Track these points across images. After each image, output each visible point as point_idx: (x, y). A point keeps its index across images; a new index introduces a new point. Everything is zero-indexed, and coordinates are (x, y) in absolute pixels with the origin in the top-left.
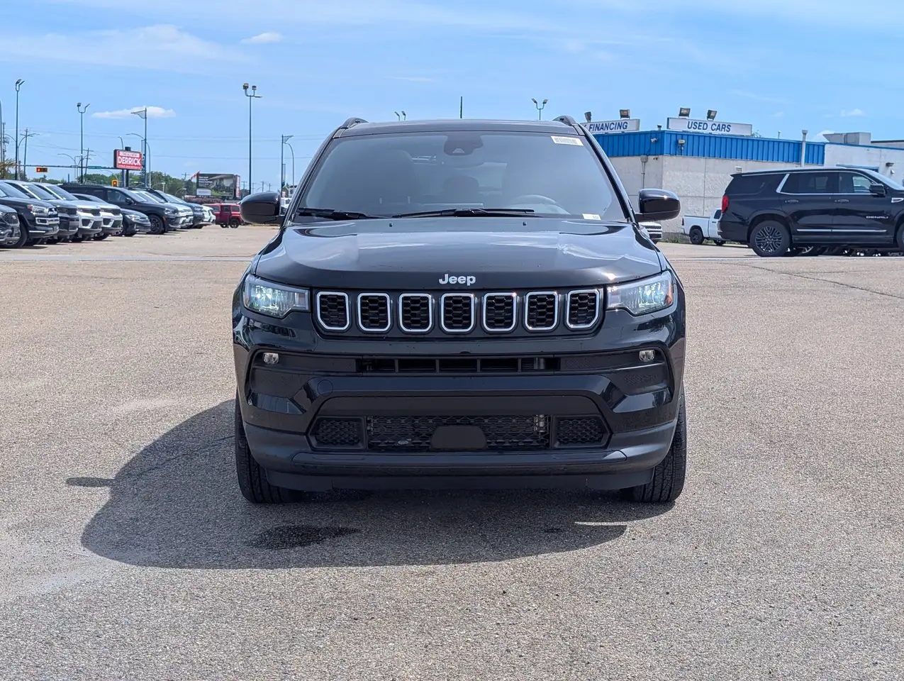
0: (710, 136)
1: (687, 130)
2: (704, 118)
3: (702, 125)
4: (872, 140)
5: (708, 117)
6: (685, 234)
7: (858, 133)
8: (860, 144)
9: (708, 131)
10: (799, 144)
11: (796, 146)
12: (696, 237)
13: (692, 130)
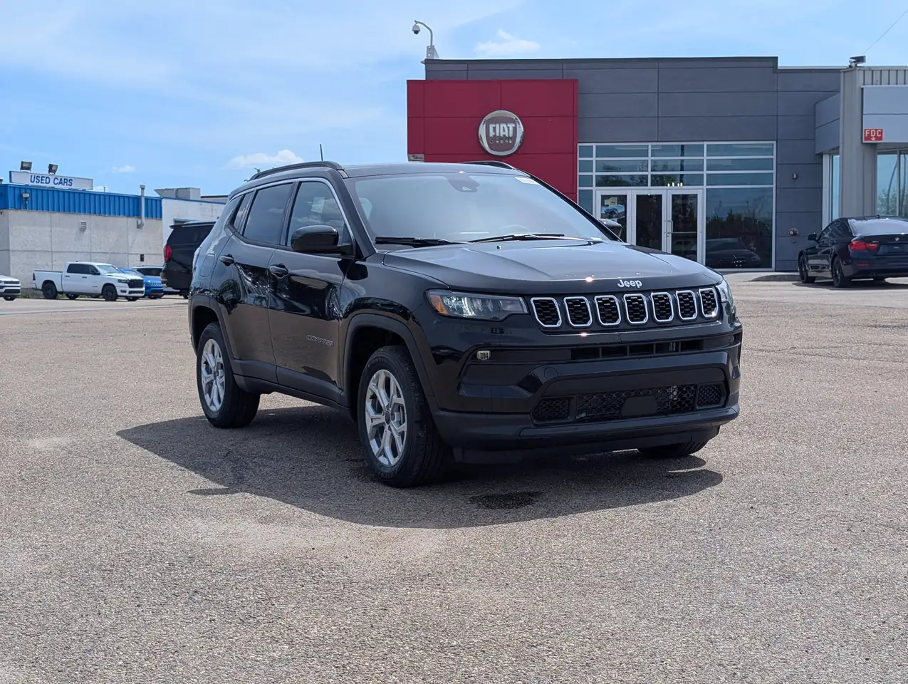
0: (53, 190)
1: (31, 184)
2: (46, 172)
3: (44, 179)
4: (202, 195)
5: (50, 171)
6: (36, 289)
7: (189, 188)
8: (191, 199)
9: (51, 185)
10: (137, 199)
11: (135, 201)
12: (49, 292)
13: (35, 184)
